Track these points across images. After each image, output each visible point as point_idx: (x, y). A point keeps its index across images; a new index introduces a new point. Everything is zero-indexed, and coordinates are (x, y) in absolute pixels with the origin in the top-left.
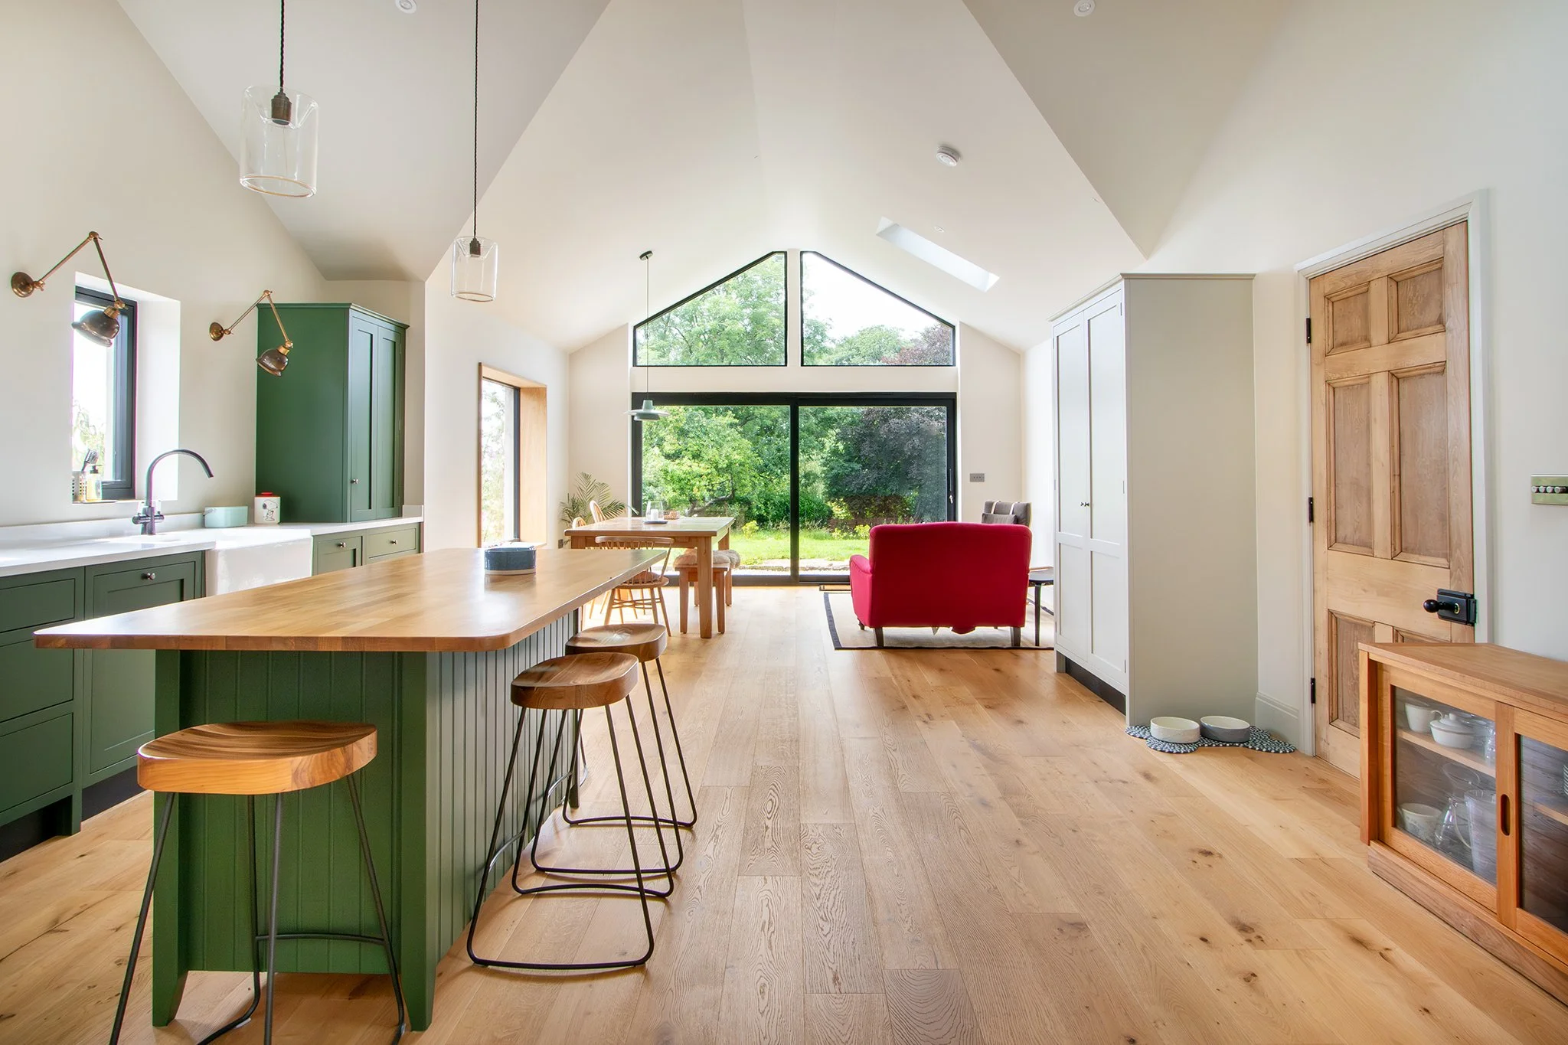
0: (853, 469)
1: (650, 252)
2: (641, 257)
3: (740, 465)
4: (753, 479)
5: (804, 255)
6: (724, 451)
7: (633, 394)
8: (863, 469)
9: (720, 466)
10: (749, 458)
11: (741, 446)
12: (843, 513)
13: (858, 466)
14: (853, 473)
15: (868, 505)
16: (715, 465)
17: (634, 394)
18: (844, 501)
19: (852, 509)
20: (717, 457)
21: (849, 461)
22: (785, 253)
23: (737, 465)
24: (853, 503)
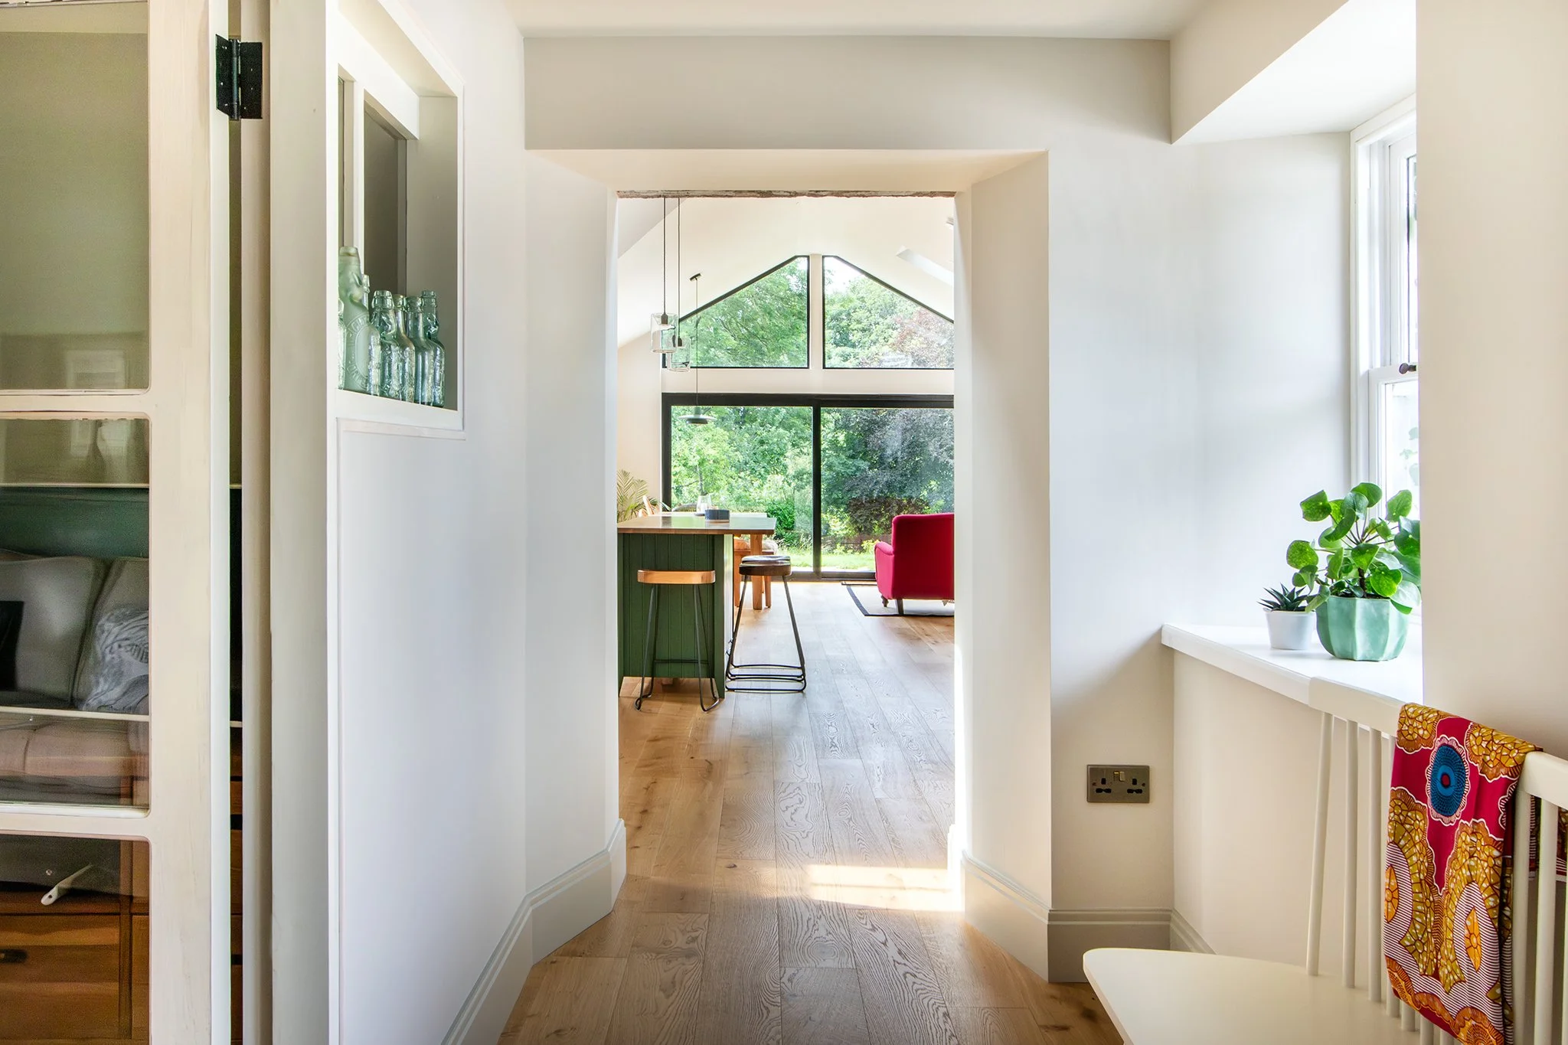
0: (858, 469)
1: (699, 275)
2: (691, 279)
3: (714, 462)
4: (730, 479)
5: (826, 259)
6: (695, 444)
7: (663, 393)
8: (870, 469)
9: (690, 464)
10: (725, 453)
11: (715, 438)
12: (842, 530)
13: (864, 465)
14: (858, 474)
15: (877, 517)
16: (683, 462)
17: (664, 395)
18: (846, 511)
19: (856, 522)
20: (687, 452)
21: (852, 457)
22: (808, 257)
23: (711, 462)
24: (858, 513)
